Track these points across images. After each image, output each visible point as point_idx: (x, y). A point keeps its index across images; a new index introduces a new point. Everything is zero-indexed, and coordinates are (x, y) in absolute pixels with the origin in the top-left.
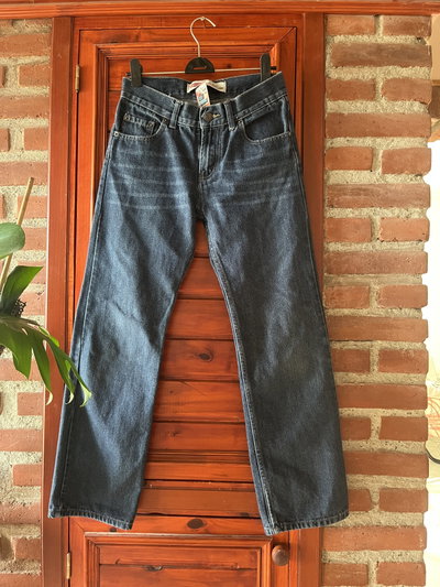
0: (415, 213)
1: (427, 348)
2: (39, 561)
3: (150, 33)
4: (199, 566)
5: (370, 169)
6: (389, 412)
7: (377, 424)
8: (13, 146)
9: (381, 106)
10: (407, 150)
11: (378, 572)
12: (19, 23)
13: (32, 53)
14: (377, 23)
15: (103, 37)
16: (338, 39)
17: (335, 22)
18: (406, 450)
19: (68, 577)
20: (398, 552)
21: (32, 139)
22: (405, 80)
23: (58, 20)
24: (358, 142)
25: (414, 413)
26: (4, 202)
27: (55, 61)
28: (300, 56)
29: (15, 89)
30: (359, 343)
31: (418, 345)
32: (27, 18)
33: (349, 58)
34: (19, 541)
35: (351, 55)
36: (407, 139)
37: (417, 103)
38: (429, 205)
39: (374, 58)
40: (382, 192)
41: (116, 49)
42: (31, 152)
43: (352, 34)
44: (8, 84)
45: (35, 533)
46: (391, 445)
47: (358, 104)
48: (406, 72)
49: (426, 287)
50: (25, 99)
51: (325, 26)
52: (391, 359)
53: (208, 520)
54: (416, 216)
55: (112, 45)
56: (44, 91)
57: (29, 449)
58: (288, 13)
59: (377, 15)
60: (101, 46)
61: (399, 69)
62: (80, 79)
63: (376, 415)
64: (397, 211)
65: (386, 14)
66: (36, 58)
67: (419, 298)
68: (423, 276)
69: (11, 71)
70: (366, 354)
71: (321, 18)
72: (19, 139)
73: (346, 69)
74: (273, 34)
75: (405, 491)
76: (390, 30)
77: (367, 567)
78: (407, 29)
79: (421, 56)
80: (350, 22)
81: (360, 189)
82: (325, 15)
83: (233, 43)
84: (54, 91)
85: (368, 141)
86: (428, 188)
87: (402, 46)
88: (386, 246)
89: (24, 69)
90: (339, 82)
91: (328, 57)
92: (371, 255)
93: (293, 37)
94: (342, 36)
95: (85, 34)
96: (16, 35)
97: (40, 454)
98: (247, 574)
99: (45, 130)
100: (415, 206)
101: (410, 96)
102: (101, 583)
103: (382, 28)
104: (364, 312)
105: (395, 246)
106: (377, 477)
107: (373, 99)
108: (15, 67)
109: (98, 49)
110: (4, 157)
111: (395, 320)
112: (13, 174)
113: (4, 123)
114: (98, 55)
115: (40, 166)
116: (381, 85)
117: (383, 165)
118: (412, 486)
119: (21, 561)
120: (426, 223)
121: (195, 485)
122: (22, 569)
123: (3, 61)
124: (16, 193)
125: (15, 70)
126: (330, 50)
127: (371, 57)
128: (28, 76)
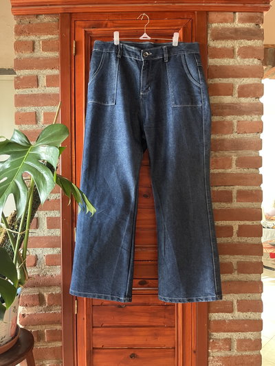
0: (255, 118)
1: (262, 189)
2: (61, 305)
3: (113, 22)
4: (145, 304)
5: (232, 95)
6: (242, 223)
7: (236, 229)
8: (40, 85)
9: (238, 61)
10: (251, 84)
11: (238, 305)
12: (40, 16)
13: (48, 33)
14: (235, 16)
15: (88, 24)
16: (214, 25)
17: (212, 16)
18: (252, 242)
19: (76, 313)
20: (248, 295)
21: (50, 81)
22: (250, 47)
23: (63, 15)
24: (224, 81)
25: (255, 223)
26: (36, 116)
27: (62, 38)
28: (194, 34)
29: (40, 53)
30: (227, 187)
31: (257, 187)
32: (45, 14)
33: (220, 36)
34: (49, 295)
35: (221, 34)
36: (251, 79)
37: (256, 60)
38: (263, 114)
39: (233, 35)
40: (238, 107)
41: (95, 31)
42: (50, 88)
43: (222, 23)
44: (36, 50)
45: (58, 290)
46: (243, 240)
47: (225, 61)
48: (250, 43)
49: (261, 157)
50: (45, 59)
51: (207, 18)
52: (243, 195)
53: (149, 281)
54: (255, 120)
55: (92, 30)
56: (56, 54)
57: (54, 246)
58: (187, 11)
59: (235, 12)
60: (87, 30)
61: (246, 41)
62: (75, 48)
63: (236, 225)
64: (246, 117)
65: (239, 12)
66: (50, 36)
67: (258, 163)
68: (260, 151)
69: (37, 43)
70: (230, 193)
71: (205, 14)
72: (43, 81)
73: (218, 42)
74: (179, 23)
75: (251, 263)
76: (242, 20)
77: (232, 303)
78: (250, 20)
79: (258, 34)
80: (220, 16)
81: (227, 106)
82: (207, 13)
84: (62, 55)
85: (231, 80)
86: (262, 105)
87: (248, 28)
88: (240, 136)
89: (45, 42)
90: (215, 48)
91: (209, 35)
92: (232, 141)
93: (190, 24)
94: (217, 24)
95: (78, 23)
96: (38, 24)
97: (60, 249)
98: (170, 308)
99: (57, 76)
100: (255, 114)
101: (253, 56)
102: (94, 315)
103: (237, 20)
104: (229, 171)
105: (245, 135)
106: (236, 256)
107: (233, 57)
108: (39, 41)
109: (85, 31)
110: (35, 91)
111: (246, 174)
112: (40, 100)
113: (34, 72)
114: (85, 35)
115: (55, 95)
116: (237, 50)
117: (239, 92)
118: (254, 260)
119: (50, 306)
120: (261, 123)
121: (142, 263)
122: (51, 310)
123: (32, 38)
124: (42, 110)
125: (39, 43)
126: (209, 31)
127: (231, 35)
128: (47, 46)
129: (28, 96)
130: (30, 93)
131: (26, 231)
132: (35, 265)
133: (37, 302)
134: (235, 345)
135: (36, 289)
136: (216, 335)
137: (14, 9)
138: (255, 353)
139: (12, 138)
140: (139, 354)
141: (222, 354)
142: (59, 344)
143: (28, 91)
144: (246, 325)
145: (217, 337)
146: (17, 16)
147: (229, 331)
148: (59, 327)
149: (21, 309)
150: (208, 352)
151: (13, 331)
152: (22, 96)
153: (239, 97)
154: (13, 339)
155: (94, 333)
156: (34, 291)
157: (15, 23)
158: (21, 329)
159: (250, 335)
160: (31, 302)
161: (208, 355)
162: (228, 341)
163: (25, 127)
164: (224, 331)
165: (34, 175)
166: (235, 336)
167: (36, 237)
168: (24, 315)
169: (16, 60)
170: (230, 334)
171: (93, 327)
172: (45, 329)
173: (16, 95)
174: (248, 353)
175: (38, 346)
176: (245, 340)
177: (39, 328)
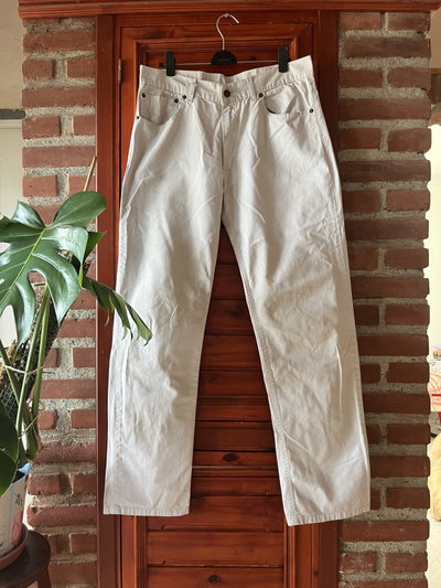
0: (417, 185)
1: (429, 303)
2: (95, 494)
3: (184, 30)
4: (233, 493)
5: (378, 147)
6: (396, 359)
7: (384, 370)
8: (64, 132)
9: (388, 93)
10: (411, 130)
11: (387, 497)
12: (65, 21)
13: (77, 48)
14: (383, 19)
15: (142, 33)
16: (349, 33)
17: (346, 18)
18: (411, 391)
20: (405, 479)
21: (81, 126)
22: (407, 69)
23: (101, 18)
24: (366, 124)
25: (417, 359)
26: (57, 182)
27: (100, 55)
29: (65, 80)
30: (370, 300)
31: (420, 300)
32: (72, 17)
33: (358, 50)
34: (77, 477)
35: (361, 47)
36: (410, 121)
37: (419, 89)
38: (430, 179)
39: (380, 50)
40: (389, 168)
41: (154, 44)
42: (80, 137)
43: (362, 29)
44: (57, 76)
45: (91, 469)
46: (398, 387)
47: (367, 91)
48: (408, 62)
49: (427, 250)
50: (73, 89)
51: (338, 22)
52: (396, 314)
53: (240, 454)
54: (418, 188)
55: (150, 41)
56: (90, 82)
57: (84, 396)
58: (305, 11)
59: (383, 12)
60: (139, 41)
61: (402, 59)
62: (122, 72)
63: (384, 362)
64: (401, 185)
65: (389, 11)
66: (81, 53)
67: (422, 259)
68: (425, 241)
69: (59, 64)
70: (375, 309)
71: (333, 15)
72: (69, 126)
73: (356, 60)
74: (291, 29)
75: (410, 426)
76: (394, 26)
77: (378, 493)
78: (408, 24)
79: (422, 48)
80: (360, 18)
81: (370, 166)
82: (337, 13)
83: (257, 38)
84: (99, 82)
85: (376, 123)
86: (429, 163)
87: (405, 39)
88: (392, 215)
89: (71, 62)
90: (349, 71)
91: (340, 49)
92: (380, 223)
94: (353, 31)
95: (126, 31)
96: (63, 32)
97: (94, 401)
98: (275, 499)
99: (92, 117)
100: (417, 180)
101: (413, 83)
103: (387, 24)
104: (373, 273)
105: (400, 215)
106: (386, 415)
107: (380, 86)
108: (63, 60)
109: (138, 44)
110: (56, 141)
111: (401, 278)
112: (64, 156)
113: (55, 111)
114: (137, 50)
115: (88, 149)
116: (386, 74)
117: (389, 143)
118: (416, 421)
119: (78, 494)
120: (427, 194)
121: (229, 424)
122: (79, 502)
123: (52, 55)
124: (67, 173)
125: (63, 63)
126: (341, 43)
127: (378, 49)
128: (75, 69)
129: (45, 150)
130: (48, 145)
131: (37, 370)
132: (54, 427)
133: (56, 487)
134: (383, 562)
135: (54, 466)
136: (352, 546)
137: (23, 8)
138: (416, 576)
139: (15, 215)
140: (224, 576)
141: (361, 577)
142: (92, 558)
143: (44, 142)
144: (401, 530)
145: (352, 550)
146: (27, 20)
147: (372, 540)
148: (92, 530)
149: (29, 500)
150: (338, 574)
151: (16, 535)
152: (34, 150)
153: (390, 150)
154: (15, 548)
155: (150, 539)
156: (52, 470)
157: (24, 31)
158: (30, 531)
159: (407, 546)
160: (46, 488)
161: (338, 578)
162: (372, 557)
163: (39, 201)
164: (366, 540)
165: (47, 274)
166: (384, 548)
167: (56, 382)
168: (34, 510)
169: (25, 92)
170: (374, 544)
171: (148, 531)
172: (70, 533)
173: (25, 148)
174: (404, 576)
175: (57, 560)
176: (400, 554)
177: (59, 531)
